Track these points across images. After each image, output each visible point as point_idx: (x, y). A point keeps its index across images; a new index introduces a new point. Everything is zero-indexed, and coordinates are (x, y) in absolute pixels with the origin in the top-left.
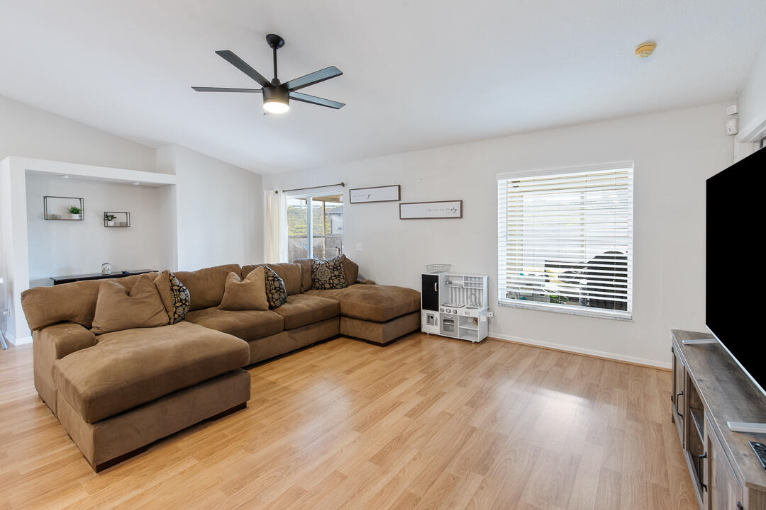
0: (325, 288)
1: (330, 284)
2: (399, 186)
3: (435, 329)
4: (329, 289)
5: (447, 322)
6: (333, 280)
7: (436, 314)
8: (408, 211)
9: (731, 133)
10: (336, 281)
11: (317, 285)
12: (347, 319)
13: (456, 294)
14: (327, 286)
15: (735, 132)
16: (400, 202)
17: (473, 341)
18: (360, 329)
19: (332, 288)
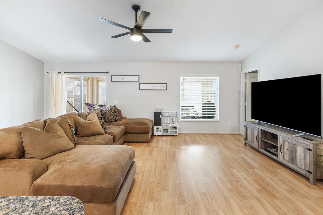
0: (112, 122)
1: (114, 119)
2: (139, 76)
3: (160, 133)
4: (113, 122)
5: (166, 130)
6: (115, 117)
7: (160, 127)
8: (143, 87)
9: (240, 70)
10: (117, 118)
11: (107, 120)
12: (128, 134)
13: (166, 119)
14: (113, 120)
15: (241, 70)
16: (139, 83)
17: (175, 135)
18: (136, 137)
19: (115, 121)
